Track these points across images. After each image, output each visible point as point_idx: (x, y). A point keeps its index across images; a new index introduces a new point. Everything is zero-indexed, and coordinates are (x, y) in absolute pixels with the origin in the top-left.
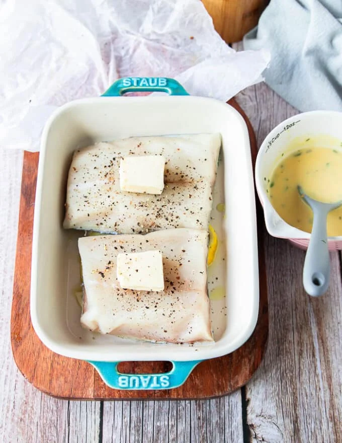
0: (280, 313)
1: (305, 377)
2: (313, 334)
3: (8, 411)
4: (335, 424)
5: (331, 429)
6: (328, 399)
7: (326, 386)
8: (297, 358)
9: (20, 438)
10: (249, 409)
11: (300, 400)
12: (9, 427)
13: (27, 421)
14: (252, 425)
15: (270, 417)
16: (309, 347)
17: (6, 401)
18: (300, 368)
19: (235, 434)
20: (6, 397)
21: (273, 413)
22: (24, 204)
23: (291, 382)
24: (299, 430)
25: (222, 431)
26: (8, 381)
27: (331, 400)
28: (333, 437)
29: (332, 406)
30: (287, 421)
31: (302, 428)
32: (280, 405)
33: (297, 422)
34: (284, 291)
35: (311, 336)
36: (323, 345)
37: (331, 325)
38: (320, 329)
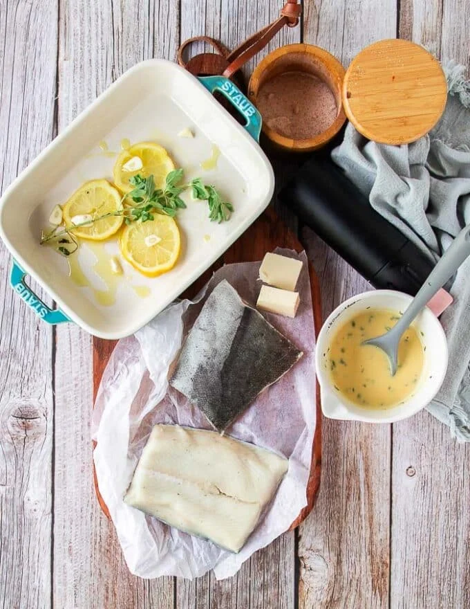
0: (332, 459)
1: (350, 517)
2: (361, 480)
3: (96, 544)
4: (372, 557)
5: (368, 561)
6: (368, 536)
7: (368, 525)
8: (344, 501)
9: (108, 565)
10: (300, 544)
11: (344, 537)
12: (98, 556)
13: (113, 552)
14: (302, 557)
15: (318, 551)
16: (356, 491)
17: (93, 535)
18: (346, 509)
19: (288, 565)
20: (93, 531)
21: (320, 547)
23: (338, 522)
24: (341, 562)
25: (277, 561)
26: (94, 518)
27: (371, 537)
28: (369, 568)
29: (371, 542)
30: (332, 554)
31: (344, 560)
32: (327, 542)
33: (340, 555)
34: (338, 439)
35: (358, 481)
36: (368, 490)
37: (377, 472)
38: (367, 476)
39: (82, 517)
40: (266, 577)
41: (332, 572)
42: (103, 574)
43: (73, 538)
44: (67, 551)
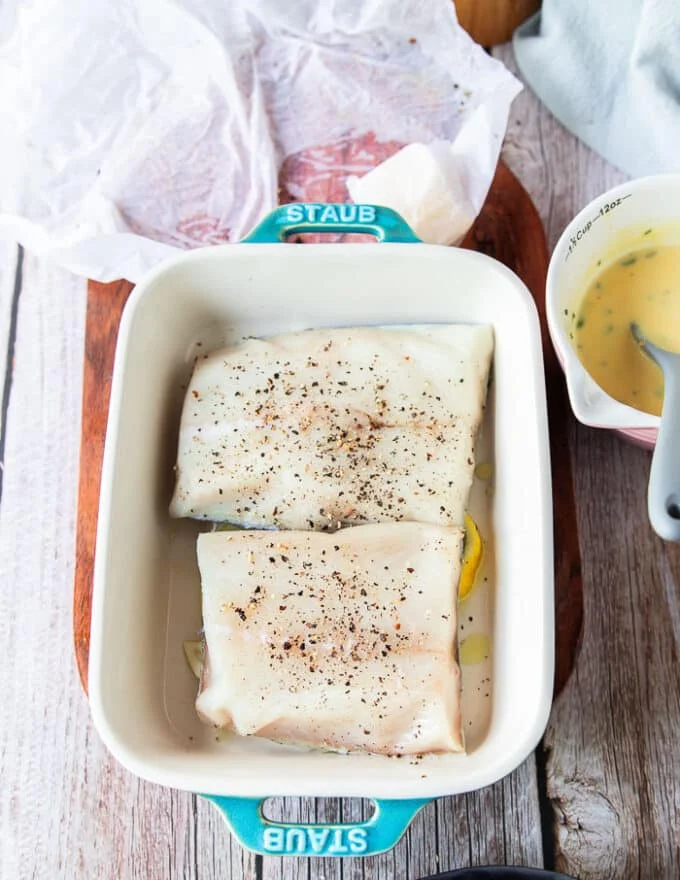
0: (604, 576)
1: (658, 701)
3: (74, 788)
8: (641, 663)
9: (100, 840)
10: (550, 767)
11: (650, 746)
12: (78, 819)
13: (112, 806)
14: (557, 800)
15: (593, 781)
16: (664, 640)
17: (70, 768)
19: (525, 818)
20: (70, 760)
21: (598, 773)
22: (91, 378)
23: (633, 712)
24: (650, 806)
25: (499, 813)
26: (72, 730)
30: (627, 789)
31: (656, 800)
32: (611, 758)
33: (645, 789)
34: (612, 532)
35: (667, 619)
39: (45, 728)
40: (475, 851)
41: (631, 833)
42: (87, 860)
43: (23, 777)
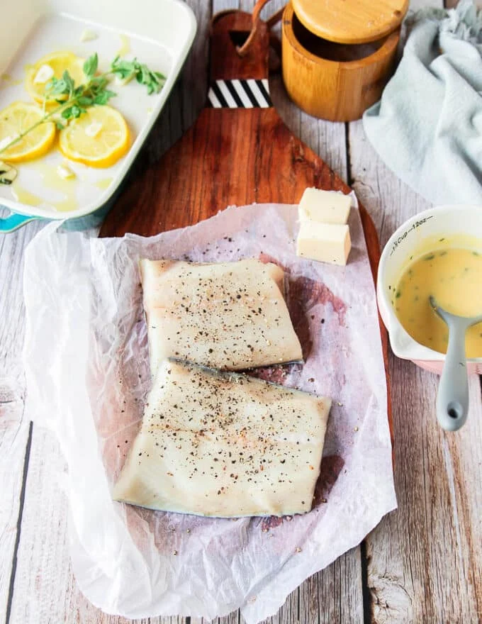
0: (408, 451)
1: (438, 530)
2: (449, 477)
4: (475, 587)
5: (470, 594)
6: (466, 556)
7: (465, 540)
8: (429, 506)
10: (370, 569)
11: (433, 557)
14: (374, 589)
15: (396, 578)
16: (443, 493)
18: (432, 519)
19: (354, 599)
21: (399, 573)
23: (422, 535)
24: (431, 595)
25: (337, 595)
27: (471, 557)
28: (473, 603)
29: (472, 565)
30: (417, 583)
31: (435, 591)
32: (408, 564)
33: (428, 584)
34: (413, 425)
35: (445, 479)
36: (461, 491)
37: (471, 466)
38: (456, 472)
39: (59, 534)
40: (322, 619)
41: (419, 609)
42: (82, 616)
43: (44, 564)
44: (33, 582)
